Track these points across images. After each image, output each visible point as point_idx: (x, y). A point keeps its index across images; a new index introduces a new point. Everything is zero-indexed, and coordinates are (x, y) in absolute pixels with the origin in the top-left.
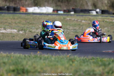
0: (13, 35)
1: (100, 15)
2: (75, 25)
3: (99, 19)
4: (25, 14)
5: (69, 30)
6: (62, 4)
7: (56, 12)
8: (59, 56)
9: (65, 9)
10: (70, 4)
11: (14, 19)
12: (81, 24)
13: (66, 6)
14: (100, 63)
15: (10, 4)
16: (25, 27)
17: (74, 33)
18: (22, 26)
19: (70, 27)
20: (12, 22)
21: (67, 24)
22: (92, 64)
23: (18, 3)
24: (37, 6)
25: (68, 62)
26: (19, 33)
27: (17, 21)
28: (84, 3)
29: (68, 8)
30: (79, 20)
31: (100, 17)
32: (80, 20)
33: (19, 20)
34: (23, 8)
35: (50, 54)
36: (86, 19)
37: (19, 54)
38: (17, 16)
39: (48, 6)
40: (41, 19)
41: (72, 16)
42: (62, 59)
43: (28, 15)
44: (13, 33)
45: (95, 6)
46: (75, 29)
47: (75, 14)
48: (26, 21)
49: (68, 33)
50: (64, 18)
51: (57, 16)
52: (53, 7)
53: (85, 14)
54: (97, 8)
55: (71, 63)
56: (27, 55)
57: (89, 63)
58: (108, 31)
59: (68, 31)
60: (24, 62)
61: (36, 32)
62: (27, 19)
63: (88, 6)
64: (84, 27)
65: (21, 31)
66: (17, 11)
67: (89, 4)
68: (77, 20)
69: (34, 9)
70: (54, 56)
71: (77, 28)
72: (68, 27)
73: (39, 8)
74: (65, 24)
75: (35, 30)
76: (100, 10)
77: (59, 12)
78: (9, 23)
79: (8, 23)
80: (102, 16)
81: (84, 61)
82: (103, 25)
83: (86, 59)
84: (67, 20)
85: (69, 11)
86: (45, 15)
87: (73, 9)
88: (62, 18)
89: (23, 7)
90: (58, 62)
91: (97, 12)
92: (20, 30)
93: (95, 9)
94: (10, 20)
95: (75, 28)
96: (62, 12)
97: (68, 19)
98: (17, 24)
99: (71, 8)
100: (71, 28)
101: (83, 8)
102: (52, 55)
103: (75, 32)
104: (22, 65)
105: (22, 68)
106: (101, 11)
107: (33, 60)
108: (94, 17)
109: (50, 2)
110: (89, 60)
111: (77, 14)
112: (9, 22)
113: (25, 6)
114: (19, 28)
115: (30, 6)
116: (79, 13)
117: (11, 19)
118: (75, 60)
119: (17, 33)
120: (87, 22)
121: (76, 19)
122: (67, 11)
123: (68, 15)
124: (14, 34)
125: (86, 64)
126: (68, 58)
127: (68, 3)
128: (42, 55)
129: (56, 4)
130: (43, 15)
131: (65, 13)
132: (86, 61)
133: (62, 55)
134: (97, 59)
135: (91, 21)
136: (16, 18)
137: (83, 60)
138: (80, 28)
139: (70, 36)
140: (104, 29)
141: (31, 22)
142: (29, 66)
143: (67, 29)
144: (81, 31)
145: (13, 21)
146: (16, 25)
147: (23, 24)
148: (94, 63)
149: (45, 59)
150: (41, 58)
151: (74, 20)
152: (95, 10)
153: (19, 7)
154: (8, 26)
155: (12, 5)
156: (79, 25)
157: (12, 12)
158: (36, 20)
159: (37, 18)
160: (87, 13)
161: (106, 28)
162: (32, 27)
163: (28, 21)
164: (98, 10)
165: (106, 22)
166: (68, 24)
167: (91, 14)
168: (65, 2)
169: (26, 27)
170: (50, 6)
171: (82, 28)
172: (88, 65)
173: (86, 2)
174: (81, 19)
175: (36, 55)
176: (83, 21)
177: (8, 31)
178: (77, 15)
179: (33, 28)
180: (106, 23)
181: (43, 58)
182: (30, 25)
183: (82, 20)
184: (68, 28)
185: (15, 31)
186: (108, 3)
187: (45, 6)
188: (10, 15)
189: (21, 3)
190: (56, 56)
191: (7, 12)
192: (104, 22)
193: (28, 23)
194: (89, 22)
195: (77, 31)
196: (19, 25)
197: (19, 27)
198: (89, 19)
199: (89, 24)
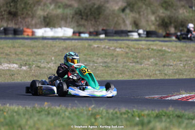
0: (13, 73)
1: (144, 39)
2: (106, 55)
3: (142, 45)
4: (31, 39)
5: (97, 63)
6: (86, 23)
7: (77, 34)
9: (92, 30)
10: (98, 23)
11: (14, 47)
12: (115, 54)
13: (93, 26)
15: (8, 24)
16: (29, 59)
17: (104, 68)
18: (26, 58)
19: (97, 59)
20: (10, 52)
21: (93, 55)
23: (21, 22)
24: (49, 27)
26: (21, 69)
27: (19, 50)
28: (121, 21)
29: (96, 29)
30: (111, 47)
31: (143, 42)
33: (22, 48)
34: (28, 30)
35: (63, 106)
36: (123, 45)
38: (18, 42)
39: (65, 27)
40: (55, 46)
41: (102, 41)
43: (36, 40)
44: (13, 69)
45: (137, 25)
46: (105, 62)
47: (107, 38)
48: (31, 50)
49: (95, 69)
50: (90, 45)
51: (80, 41)
52: (73, 28)
53: (122, 38)
54: (140, 29)
55: (93, 120)
58: (156, 64)
59: (96, 65)
61: (47, 67)
62: (33, 47)
63: (125, 25)
64: (119, 58)
65: (24, 66)
66: (18, 35)
67: (128, 22)
68: (109, 48)
69: (45, 31)
71: (108, 60)
72: (95, 58)
73: (52, 29)
74: (90, 55)
75: (46, 63)
76: (144, 31)
77: (83, 35)
78: (7, 55)
79: (4, 54)
80: (147, 41)
82: (148, 55)
84: (94, 48)
85: (97, 34)
86: (60, 41)
87: (103, 30)
88: (87, 45)
89: (28, 28)
91: (139, 34)
92: (22, 64)
93: (136, 30)
94: (8, 49)
95: (106, 60)
96: (86, 35)
97: (96, 46)
98: (18, 55)
99: (100, 29)
100: (100, 60)
101: (119, 28)
103: (105, 66)
106: (145, 33)
108: (135, 42)
109: (69, 20)
110: (121, 113)
111: (109, 38)
112: (6, 52)
113: (30, 27)
114: (21, 61)
115: (38, 26)
116: (113, 36)
117: (10, 47)
119: (18, 70)
120: (124, 50)
121: (107, 47)
122: (95, 33)
123: (96, 40)
124: (13, 71)
127: (96, 22)
129: (77, 22)
130: (57, 40)
131: (92, 37)
134: (134, 112)
135: (130, 48)
136: (17, 45)
138: (113, 60)
139: (98, 72)
140: (149, 61)
141: (39, 52)
143: (93, 61)
144: (115, 65)
145: (13, 50)
146: (17, 57)
147: (27, 55)
151: (105, 48)
152: (137, 32)
153: (21, 28)
154: (5, 58)
155: (12, 25)
156: (113, 55)
157: (11, 36)
158: (47, 49)
159: (49, 45)
160: (125, 36)
161: (152, 60)
162: (40, 61)
163: (36, 51)
164: (141, 31)
165: (152, 49)
166: (95, 54)
167: (130, 37)
169: (31, 60)
170: (69, 27)
171: (117, 60)
173: (123, 19)
174: (114, 47)
176: (118, 50)
177: (4, 66)
178: (110, 40)
179: (42, 61)
180: (152, 51)
182: (37, 57)
183: (116, 48)
184: (96, 61)
185: (15, 65)
186: (156, 20)
187: (61, 27)
188: (8, 41)
189: (25, 23)
191: (4, 36)
192: (150, 50)
193: (35, 53)
194: (127, 50)
195: (109, 65)
196: (22, 56)
197: (21, 60)
198: (126, 46)
199: (127, 53)
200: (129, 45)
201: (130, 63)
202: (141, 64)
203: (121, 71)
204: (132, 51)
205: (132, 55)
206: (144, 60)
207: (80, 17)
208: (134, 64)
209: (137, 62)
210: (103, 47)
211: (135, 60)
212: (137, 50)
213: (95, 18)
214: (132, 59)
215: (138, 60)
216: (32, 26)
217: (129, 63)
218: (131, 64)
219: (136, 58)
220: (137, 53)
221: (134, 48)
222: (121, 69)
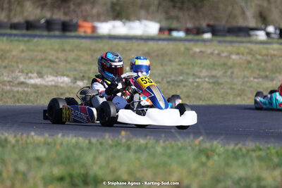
0: (61, 91)
1: (275, 40)
2: (214, 65)
3: (274, 50)
4: (91, 38)
5: (199, 78)
6: (181, 14)
7: (166, 33)
8: (173, 143)
9: (190, 25)
10: (201, 14)
11: (64, 50)
12: (230, 63)
13: (192, 18)
14: (276, 160)
15: (53, 13)
16: (89, 70)
17: (212, 85)
18: (83, 68)
19: (201, 72)
20: (57, 58)
21: (193, 64)
22: (256, 163)
24: (121, 20)
25: (196, 157)
26: (75, 85)
27: (72, 56)
28: (237, 12)
29: (197, 24)
30: (223, 52)
31: (276, 46)
32: (225, 54)
33: (76, 53)
34: (86, 24)
35: (152, 138)
36: (242, 50)
37: (76, 136)
38: (69, 43)
39: (146, 19)
40: (130, 50)
41: (208, 44)
42: (180, 149)
43: (99, 40)
44: (62, 85)
45: (264, 19)
46: (214, 76)
47: (215, 38)
48: (92, 56)
49: (197, 86)
50: (187, 49)
51: (171, 43)
52: (159, 22)
53: (239, 39)
54: (269, 25)
55: (204, 159)
56: (94, 140)
57: (247, 160)
59: (197, 80)
60: (88, 158)
62: (95, 51)
63: (245, 18)
64: (236, 70)
65: (80, 80)
66: (70, 31)
67: (250, 13)
68: (219, 54)
69: (114, 27)
70: (161, 141)
71: (218, 73)
72: (196, 70)
73: (124, 23)
74: (189, 64)
76: (276, 29)
77: (175, 34)
78: (51, 62)
79: (48, 61)
80: (281, 43)
81: (235, 156)
83: (240, 149)
84: (195, 53)
85: (199, 31)
86: (139, 42)
87: (208, 25)
88: (182, 49)
89: (85, 20)
90: (170, 156)
91: (268, 34)
92: (77, 77)
93: (263, 27)
94: (53, 52)
95: (214, 73)
96: (181, 34)
97: (197, 50)
98: (69, 63)
99: (204, 24)
100: (204, 73)
101: (234, 24)
102: (157, 141)
104: (84, 166)
105: (82, 171)
106: (278, 32)
107: (110, 152)
108: (261, 46)
109: (153, 8)
110: (248, 151)
111: (219, 39)
112: (50, 57)
113: (89, 19)
114: (75, 73)
115: (102, 18)
116: (225, 36)
117: (56, 51)
118: (213, 151)
119: (70, 87)
120: (244, 58)
121: (216, 52)
122: (195, 31)
123: (197, 41)
124: (62, 88)
125: (241, 161)
126: (197, 148)
127: (197, 11)
128: (133, 140)
129: (167, 13)
130: (134, 41)
131: (190, 37)
132: (240, 153)
133: (182, 141)
134: (268, 149)
135: (254, 55)
136: (67, 47)
137: (233, 152)
138: (226, 72)
139: (201, 92)
142: (100, 168)
143: (194, 75)
144: (229, 80)
145: (62, 56)
146: (68, 66)
147: (85, 64)
148: (260, 159)
149: (139, 150)
150: (129, 148)
151: (212, 54)
152: (264, 30)
153: (75, 21)
154: (49, 67)
155: (59, 16)
156: (225, 64)
157: (57, 33)
159: (120, 49)
160: (245, 36)
164: (271, 29)
166: (197, 63)
167: (253, 38)
168: (189, 9)
169: (92, 71)
170: (152, 19)
171: (232, 73)
172: (245, 164)
173: (242, 8)
174: (228, 51)
175: (116, 139)
176: (234, 57)
177: (47, 80)
178: (220, 42)
181: (133, 148)
183: (231, 53)
184: (197, 73)
185: (66, 79)
187: (139, 19)
188: (53, 40)
189: (82, 12)
190: (167, 142)
191: (45, 33)
194: (249, 58)
195: (220, 81)
196: (76, 65)
197: (75, 70)
198: (247, 50)
199: (249, 62)
200: (252, 50)
201: (255, 78)
202: (272, 80)
203: (239, 90)
204: (257, 60)
205: (258, 65)
206: (277, 74)
207: (171, 4)
208: (260, 80)
209: (266, 77)
210: (209, 51)
211: (263, 74)
212: (265, 58)
213: (195, 6)
214: (258, 72)
215: (268, 73)
216: (92, 16)
217: (252, 79)
218: (256, 80)
219: (264, 70)
220: (266, 62)
221: (260, 55)
222: (239, 88)
